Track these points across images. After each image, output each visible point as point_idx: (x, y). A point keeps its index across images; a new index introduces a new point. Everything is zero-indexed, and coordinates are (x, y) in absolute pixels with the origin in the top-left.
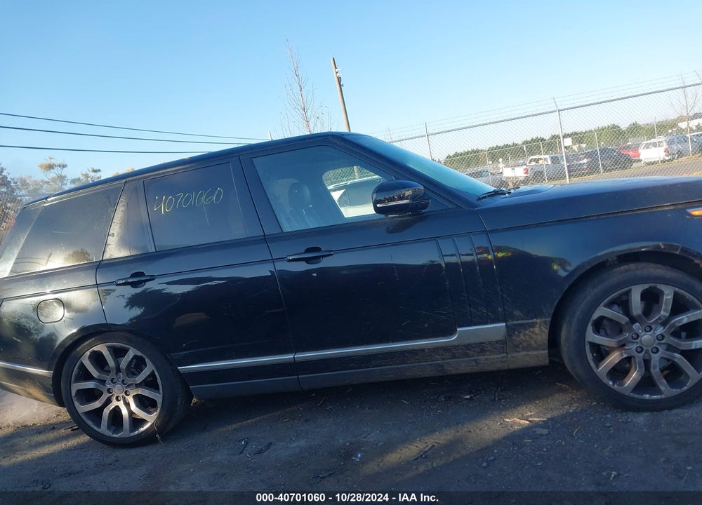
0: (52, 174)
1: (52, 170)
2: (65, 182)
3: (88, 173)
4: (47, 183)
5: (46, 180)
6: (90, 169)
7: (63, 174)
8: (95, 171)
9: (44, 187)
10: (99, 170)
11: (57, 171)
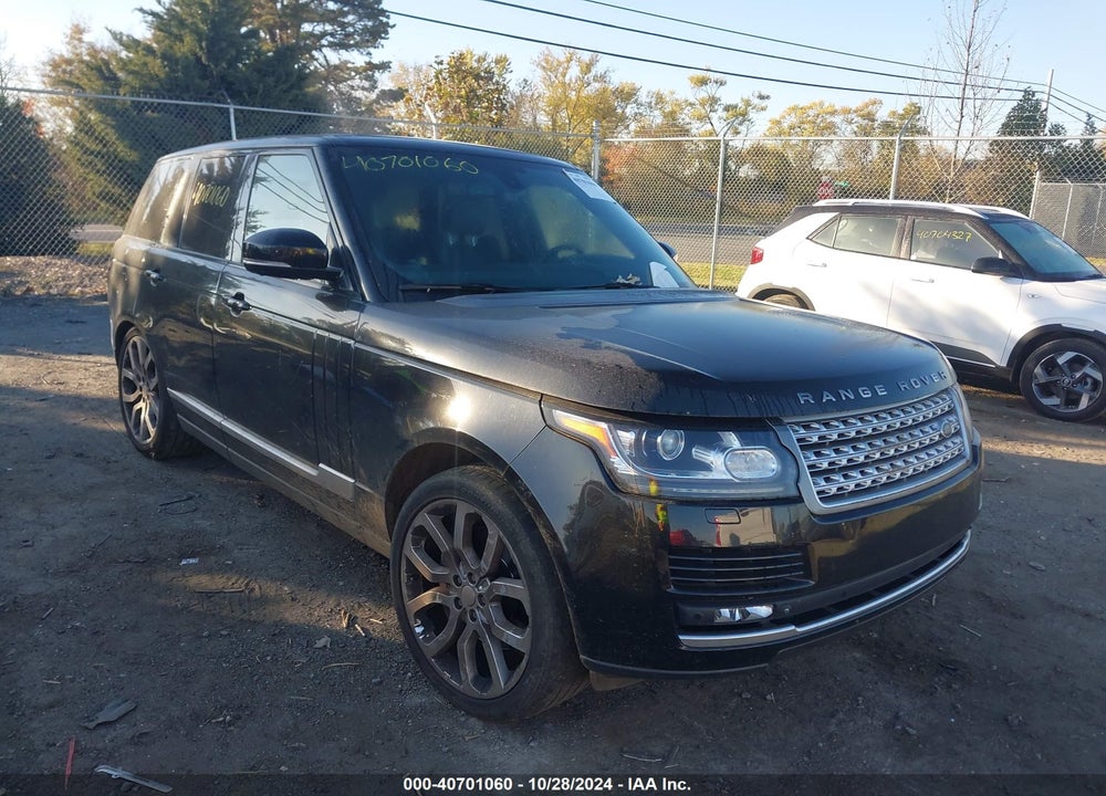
0: (703, 93)
1: (704, 87)
2: (716, 107)
3: (751, 98)
4: (691, 105)
5: (692, 100)
6: (757, 94)
7: (717, 96)
8: (761, 97)
9: (686, 111)
10: (768, 97)
11: (710, 89)
